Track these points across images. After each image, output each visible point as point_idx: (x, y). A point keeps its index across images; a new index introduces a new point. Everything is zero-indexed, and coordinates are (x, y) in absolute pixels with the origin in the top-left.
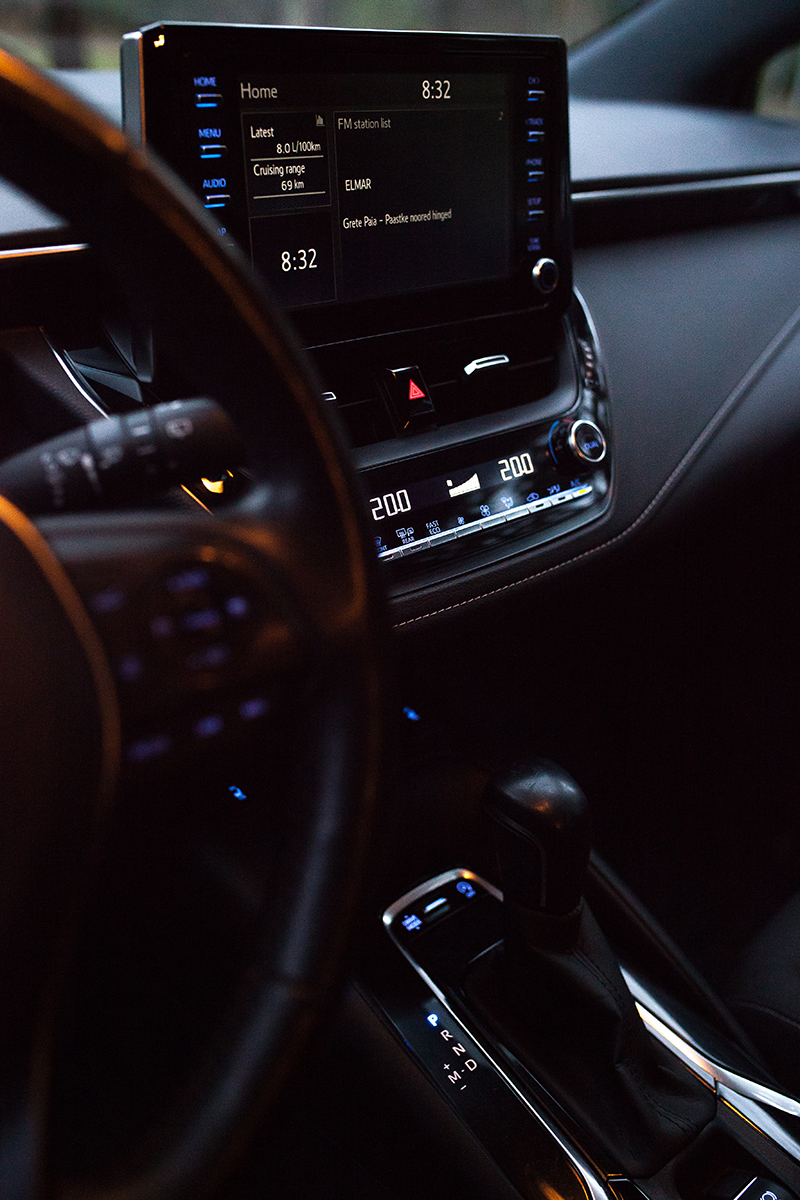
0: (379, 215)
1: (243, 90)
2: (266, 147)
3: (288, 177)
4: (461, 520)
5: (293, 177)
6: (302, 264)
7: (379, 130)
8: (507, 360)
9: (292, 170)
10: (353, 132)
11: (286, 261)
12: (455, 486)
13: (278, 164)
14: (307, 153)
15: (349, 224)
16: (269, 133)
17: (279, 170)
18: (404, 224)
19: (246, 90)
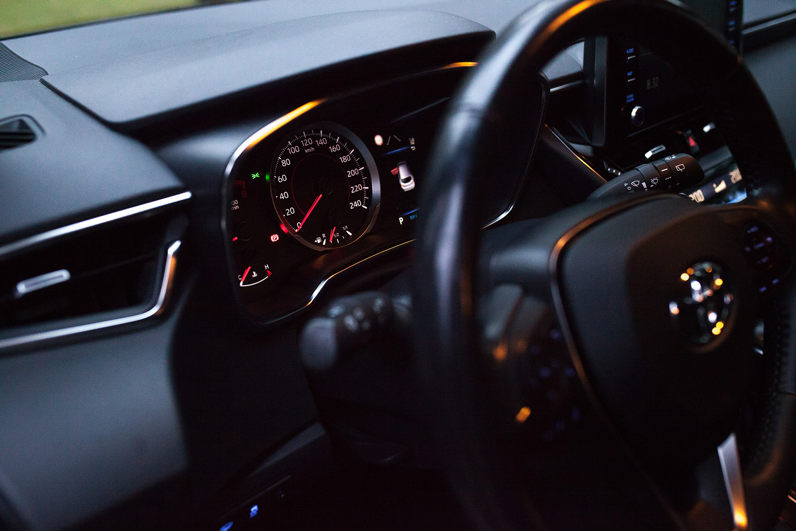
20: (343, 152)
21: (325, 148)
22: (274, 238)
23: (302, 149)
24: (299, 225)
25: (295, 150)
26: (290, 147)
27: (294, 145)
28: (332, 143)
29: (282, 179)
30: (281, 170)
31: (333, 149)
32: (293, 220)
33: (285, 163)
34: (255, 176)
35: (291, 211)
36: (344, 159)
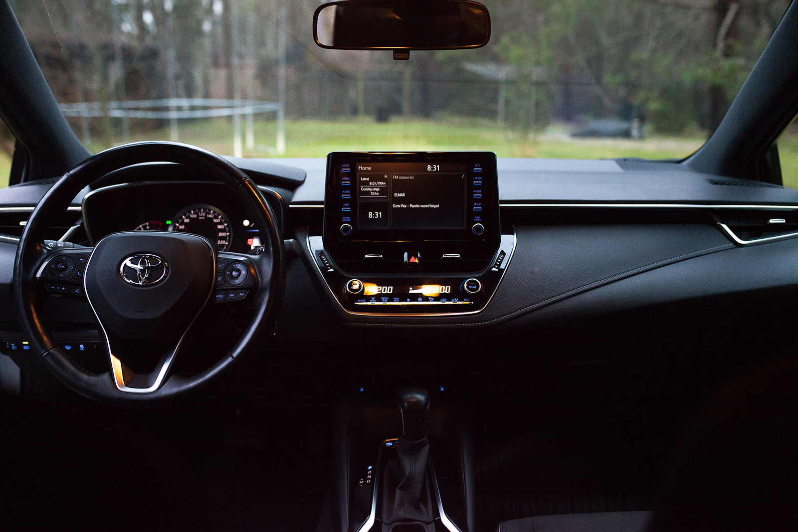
0: (407, 204)
1: (359, 168)
2: (367, 183)
3: (373, 191)
4: (408, 300)
5: (375, 191)
6: (376, 216)
7: (410, 180)
8: (459, 256)
9: (375, 189)
10: (398, 180)
11: (371, 215)
12: (412, 290)
13: (370, 188)
14: (381, 185)
15: (395, 206)
16: (368, 179)
17: (370, 190)
18: (418, 208)
19: (360, 168)
20: (221, 223)
21: (211, 219)
23: (198, 216)
25: (195, 216)
26: (192, 214)
27: (194, 214)
28: (216, 218)
29: (183, 227)
30: (183, 224)
31: (215, 221)
33: (186, 221)
34: (168, 222)
36: (220, 227)
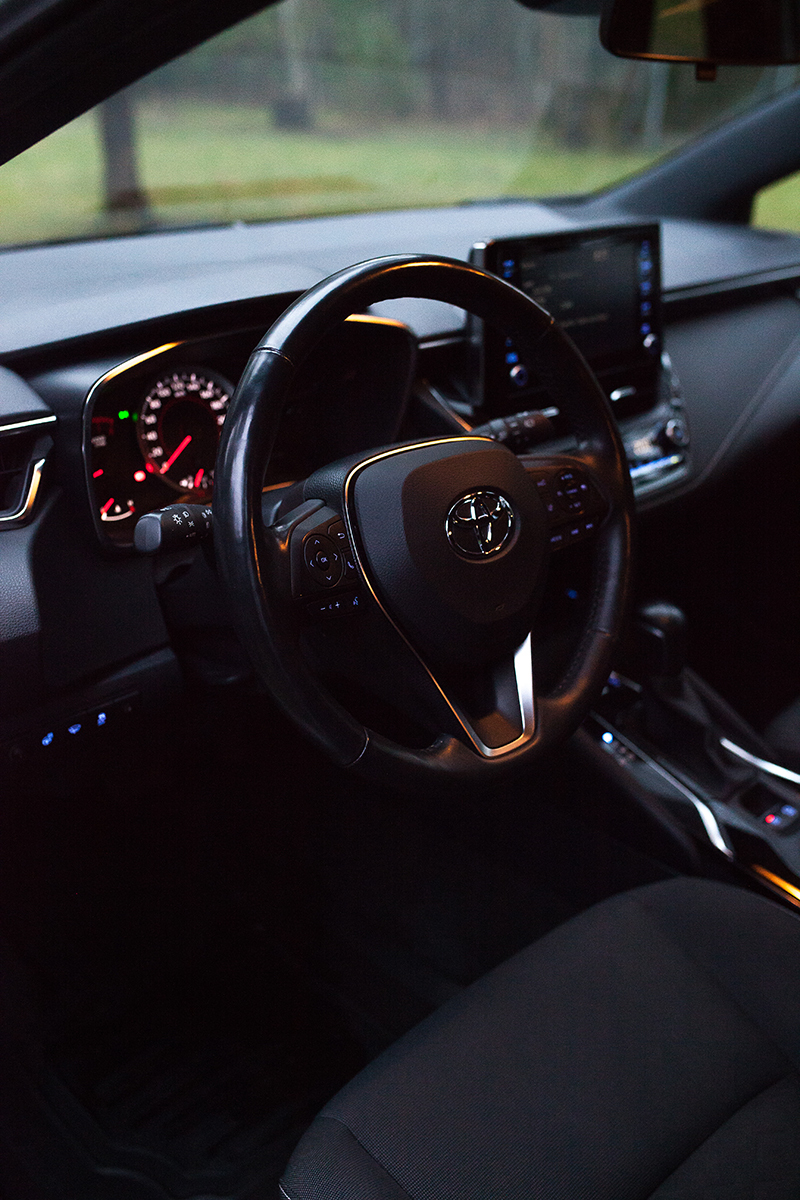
20: (216, 398)
21: (196, 393)
22: (139, 476)
23: (173, 392)
24: (165, 466)
25: (165, 393)
26: (161, 390)
28: (204, 388)
29: (151, 420)
30: (150, 412)
31: (205, 395)
32: (159, 460)
33: (155, 404)
34: (123, 415)
35: (158, 452)
36: (216, 405)
